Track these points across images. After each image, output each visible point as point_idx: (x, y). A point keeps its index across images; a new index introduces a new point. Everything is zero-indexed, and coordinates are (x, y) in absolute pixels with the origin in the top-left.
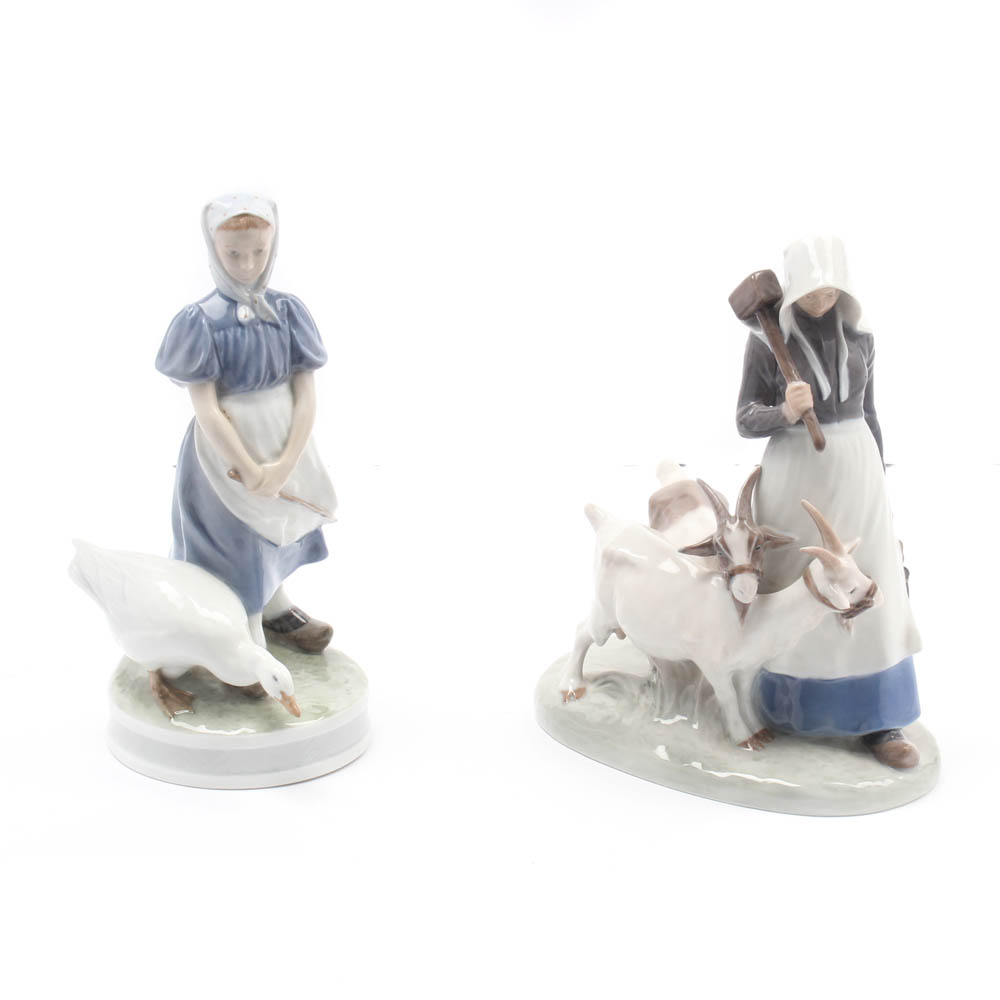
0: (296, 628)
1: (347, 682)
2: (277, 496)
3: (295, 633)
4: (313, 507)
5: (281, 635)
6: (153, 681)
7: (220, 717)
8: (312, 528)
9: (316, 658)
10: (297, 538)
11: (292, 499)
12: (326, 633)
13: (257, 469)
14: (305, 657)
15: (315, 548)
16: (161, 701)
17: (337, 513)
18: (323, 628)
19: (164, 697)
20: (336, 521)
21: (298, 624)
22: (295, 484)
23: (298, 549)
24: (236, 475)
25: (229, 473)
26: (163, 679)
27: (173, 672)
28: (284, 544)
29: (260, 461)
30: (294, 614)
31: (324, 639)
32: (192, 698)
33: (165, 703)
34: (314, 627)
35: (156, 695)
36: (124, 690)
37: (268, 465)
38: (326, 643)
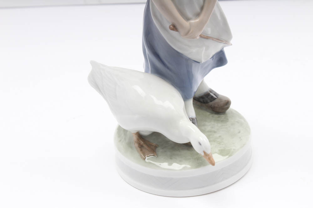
0: (211, 101)
1: (239, 132)
2: (198, 37)
3: (211, 103)
4: (219, 40)
5: (204, 104)
6: (135, 138)
7: (171, 159)
8: (218, 50)
9: (223, 116)
10: (211, 57)
11: (207, 38)
12: (227, 103)
13: (186, 24)
14: (216, 116)
15: (220, 60)
16: (139, 149)
17: (232, 42)
18: (225, 101)
19: (141, 147)
20: (231, 45)
21: (213, 99)
22: (208, 30)
23: (211, 62)
24: (174, 28)
25: (170, 27)
26: (140, 137)
27: (145, 134)
28: (203, 61)
29: (188, 19)
30: (211, 94)
31: (226, 106)
32: (156, 147)
33: (141, 150)
34: (221, 100)
35: (137, 145)
36: (120, 141)
37: (192, 21)
38: (228, 108)
